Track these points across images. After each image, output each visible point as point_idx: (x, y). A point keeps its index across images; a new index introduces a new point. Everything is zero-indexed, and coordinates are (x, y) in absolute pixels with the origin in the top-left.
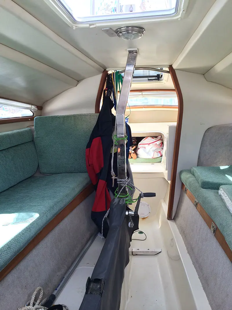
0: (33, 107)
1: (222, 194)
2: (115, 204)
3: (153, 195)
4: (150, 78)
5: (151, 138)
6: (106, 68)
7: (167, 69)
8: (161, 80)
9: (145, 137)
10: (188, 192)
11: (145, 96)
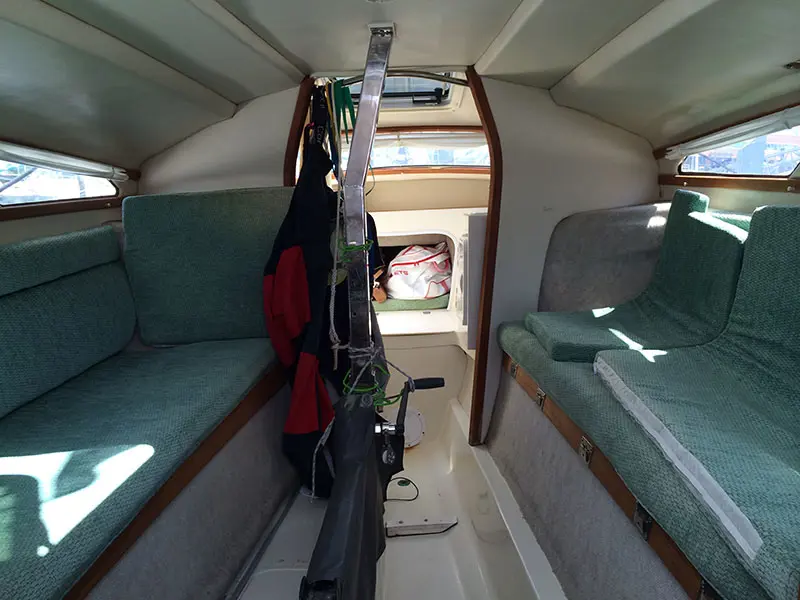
0: (117, 172)
1: (601, 370)
2: (349, 409)
3: (438, 383)
4: (418, 98)
5: (421, 248)
6: (312, 72)
7: (463, 76)
8: (448, 103)
9: (405, 247)
10: (520, 373)
11: (405, 142)
